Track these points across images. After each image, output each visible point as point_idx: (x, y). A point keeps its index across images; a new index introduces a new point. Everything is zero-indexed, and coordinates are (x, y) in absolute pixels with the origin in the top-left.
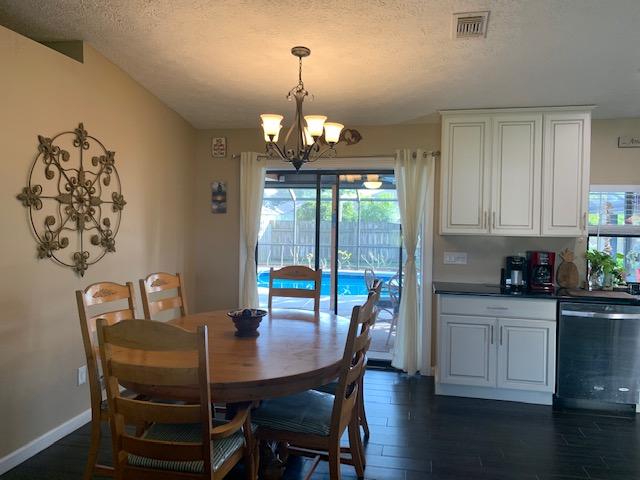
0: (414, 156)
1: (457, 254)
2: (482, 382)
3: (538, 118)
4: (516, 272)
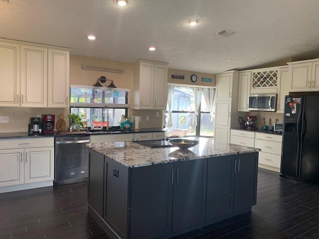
3: (45, 50)
4: (36, 125)
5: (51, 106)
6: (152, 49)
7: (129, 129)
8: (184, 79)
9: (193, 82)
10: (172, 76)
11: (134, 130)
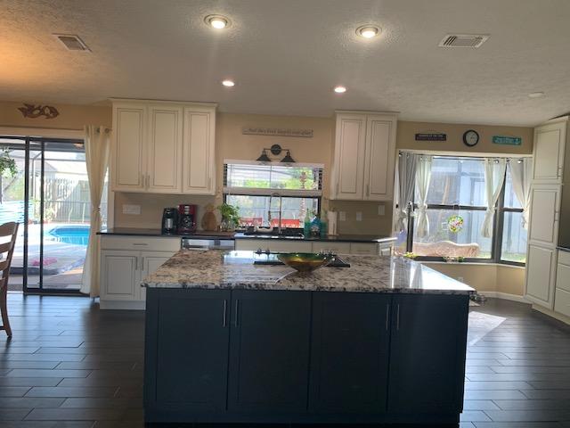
0: (98, 131)
1: (132, 207)
2: (130, 298)
3: (180, 110)
4: (169, 220)
5: (187, 191)
6: (340, 90)
7: (318, 234)
8: (446, 140)
9: (469, 146)
10: (417, 135)
11: (326, 236)
